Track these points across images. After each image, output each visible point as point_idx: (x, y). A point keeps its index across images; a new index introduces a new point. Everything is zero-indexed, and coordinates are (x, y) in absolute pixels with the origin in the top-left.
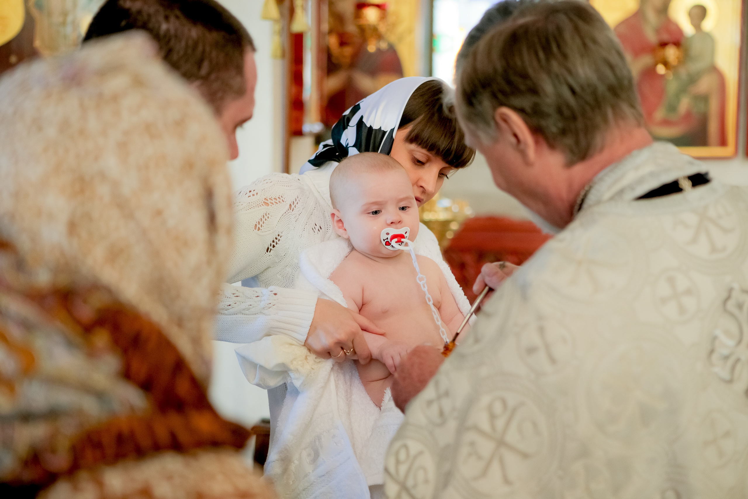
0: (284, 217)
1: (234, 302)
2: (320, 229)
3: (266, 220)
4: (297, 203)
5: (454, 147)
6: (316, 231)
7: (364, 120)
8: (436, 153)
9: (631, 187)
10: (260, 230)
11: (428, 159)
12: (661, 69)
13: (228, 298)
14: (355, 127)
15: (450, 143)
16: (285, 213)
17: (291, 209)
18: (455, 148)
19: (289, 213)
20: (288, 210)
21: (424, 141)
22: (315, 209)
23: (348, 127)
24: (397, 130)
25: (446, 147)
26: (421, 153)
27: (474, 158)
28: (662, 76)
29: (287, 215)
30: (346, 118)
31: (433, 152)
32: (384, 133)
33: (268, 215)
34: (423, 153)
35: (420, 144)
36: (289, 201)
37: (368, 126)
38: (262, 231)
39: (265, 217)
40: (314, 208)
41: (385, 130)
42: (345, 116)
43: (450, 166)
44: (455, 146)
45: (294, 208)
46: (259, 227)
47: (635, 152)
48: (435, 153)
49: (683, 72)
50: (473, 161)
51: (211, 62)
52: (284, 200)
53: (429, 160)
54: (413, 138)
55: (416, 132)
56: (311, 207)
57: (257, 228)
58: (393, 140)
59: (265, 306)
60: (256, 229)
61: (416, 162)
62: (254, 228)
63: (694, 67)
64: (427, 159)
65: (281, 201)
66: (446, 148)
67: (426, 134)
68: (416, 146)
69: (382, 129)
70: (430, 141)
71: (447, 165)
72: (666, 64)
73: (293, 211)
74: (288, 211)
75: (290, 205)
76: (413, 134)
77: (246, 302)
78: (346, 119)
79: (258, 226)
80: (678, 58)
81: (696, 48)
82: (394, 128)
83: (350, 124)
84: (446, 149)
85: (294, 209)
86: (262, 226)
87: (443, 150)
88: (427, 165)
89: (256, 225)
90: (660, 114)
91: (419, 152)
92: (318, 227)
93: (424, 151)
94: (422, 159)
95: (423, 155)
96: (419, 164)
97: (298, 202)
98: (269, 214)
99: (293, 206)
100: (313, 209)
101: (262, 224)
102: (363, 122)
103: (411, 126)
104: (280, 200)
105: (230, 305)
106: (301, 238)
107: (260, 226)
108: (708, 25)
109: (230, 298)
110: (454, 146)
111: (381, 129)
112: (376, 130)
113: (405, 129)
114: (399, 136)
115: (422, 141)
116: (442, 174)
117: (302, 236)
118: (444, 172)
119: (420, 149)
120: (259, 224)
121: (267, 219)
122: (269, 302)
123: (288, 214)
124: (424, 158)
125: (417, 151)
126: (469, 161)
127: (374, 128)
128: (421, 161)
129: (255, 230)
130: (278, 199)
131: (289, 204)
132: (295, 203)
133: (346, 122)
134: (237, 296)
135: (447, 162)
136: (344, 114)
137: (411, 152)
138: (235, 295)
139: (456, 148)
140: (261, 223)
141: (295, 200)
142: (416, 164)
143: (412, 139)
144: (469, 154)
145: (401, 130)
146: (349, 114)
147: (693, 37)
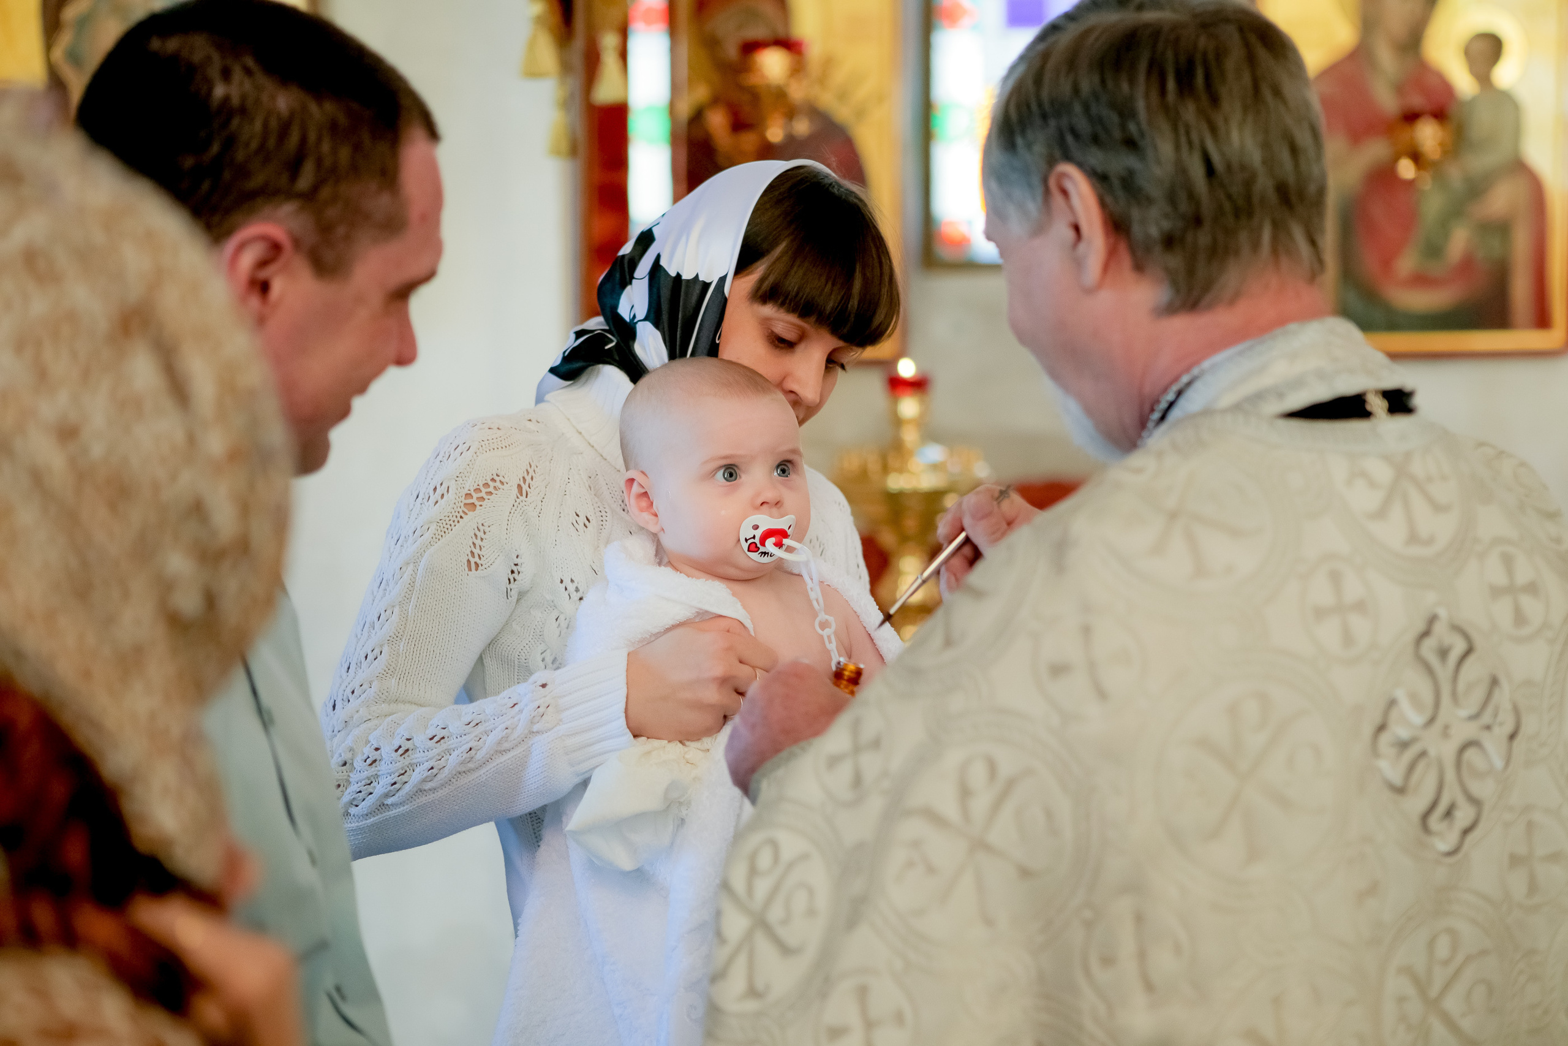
0: (515, 515)
1: (475, 738)
2: (587, 522)
3: (482, 539)
4: (532, 478)
5: (852, 306)
6: (581, 527)
7: (663, 263)
8: (816, 321)
9: (1279, 393)
10: (478, 566)
11: (800, 333)
12: (1406, 169)
13: (461, 736)
14: (646, 280)
15: (845, 297)
16: (514, 506)
17: (522, 495)
18: (856, 307)
19: (521, 503)
20: (518, 498)
21: (790, 297)
22: (569, 481)
23: (634, 281)
24: (733, 279)
25: (838, 306)
26: (784, 322)
27: (896, 322)
28: (1410, 183)
29: (519, 509)
30: (626, 261)
31: (811, 318)
32: (706, 286)
33: (481, 528)
34: (787, 322)
35: (782, 304)
36: (513, 480)
37: (673, 274)
38: (484, 566)
39: (480, 533)
40: (567, 480)
41: (708, 281)
42: (623, 256)
43: (849, 344)
44: (856, 303)
45: (528, 489)
46: (476, 563)
47: (1292, 327)
48: (814, 319)
49: (1455, 174)
50: (895, 329)
51: (319, 162)
52: (503, 480)
53: (802, 337)
54: (766, 292)
55: (771, 279)
56: (561, 479)
57: (473, 566)
58: (726, 300)
59: (532, 716)
60: (471, 570)
61: (777, 342)
62: (467, 569)
63: (1478, 162)
64: (800, 335)
65: (498, 484)
66: (836, 310)
67: (792, 284)
68: (775, 309)
69: (701, 278)
70: (803, 296)
71: (840, 344)
72: (1416, 157)
73: (526, 497)
74: (517, 500)
75: (519, 486)
76: (766, 285)
77: (497, 728)
78: (626, 266)
79: (473, 561)
80: (1442, 144)
81: (1482, 122)
82: (725, 274)
83: (637, 274)
84: (836, 312)
85: (529, 493)
86: (481, 556)
87: (830, 313)
88: (800, 349)
89: (469, 561)
90: (1407, 263)
91: (783, 321)
92: (582, 520)
93: (793, 318)
94: (790, 336)
95: (790, 326)
96: (782, 345)
97: (534, 474)
98: (483, 525)
99: (525, 487)
100: (565, 483)
101: (480, 553)
102: (661, 266)
103: (761, 268)
104: (495, 484)
105: (471, 749)
106: (556, 547)
107: (477, 559)
108: (1505, 74)
109: (465, 735)
110: (854, 303)
111: (698, 280)
112: (688, 281)
113: (748, 275)
114: (738, 290)
115: (786, 298)
116: (832, 362)
117: (557, 543)
118: (835, 357)
119: (784, 314)
120: (474, 557)
121: (483, 536)
122: (537, 704)
123: (520, 507)
124: (793, 333)
125: (778, 320)
126: (886, 330)
127: (685, 277)
128: (787, 339)
129: (470, 573)
130: (492, 484)
131: (517, 486)
132: (528, 478)
133: (626, 269)
134: (477, 724)
135: (841, 337)
136: (621, 253)
137: (765, 322)
138: (472, 724)
139: (859, 305)
140: (476, 551)
141: (526, 472)
142: (777, 347)
143: (766, 294)
144: (885, 318)
145: (740, 278)
146: (631, 252)
147: (1474, 100)
